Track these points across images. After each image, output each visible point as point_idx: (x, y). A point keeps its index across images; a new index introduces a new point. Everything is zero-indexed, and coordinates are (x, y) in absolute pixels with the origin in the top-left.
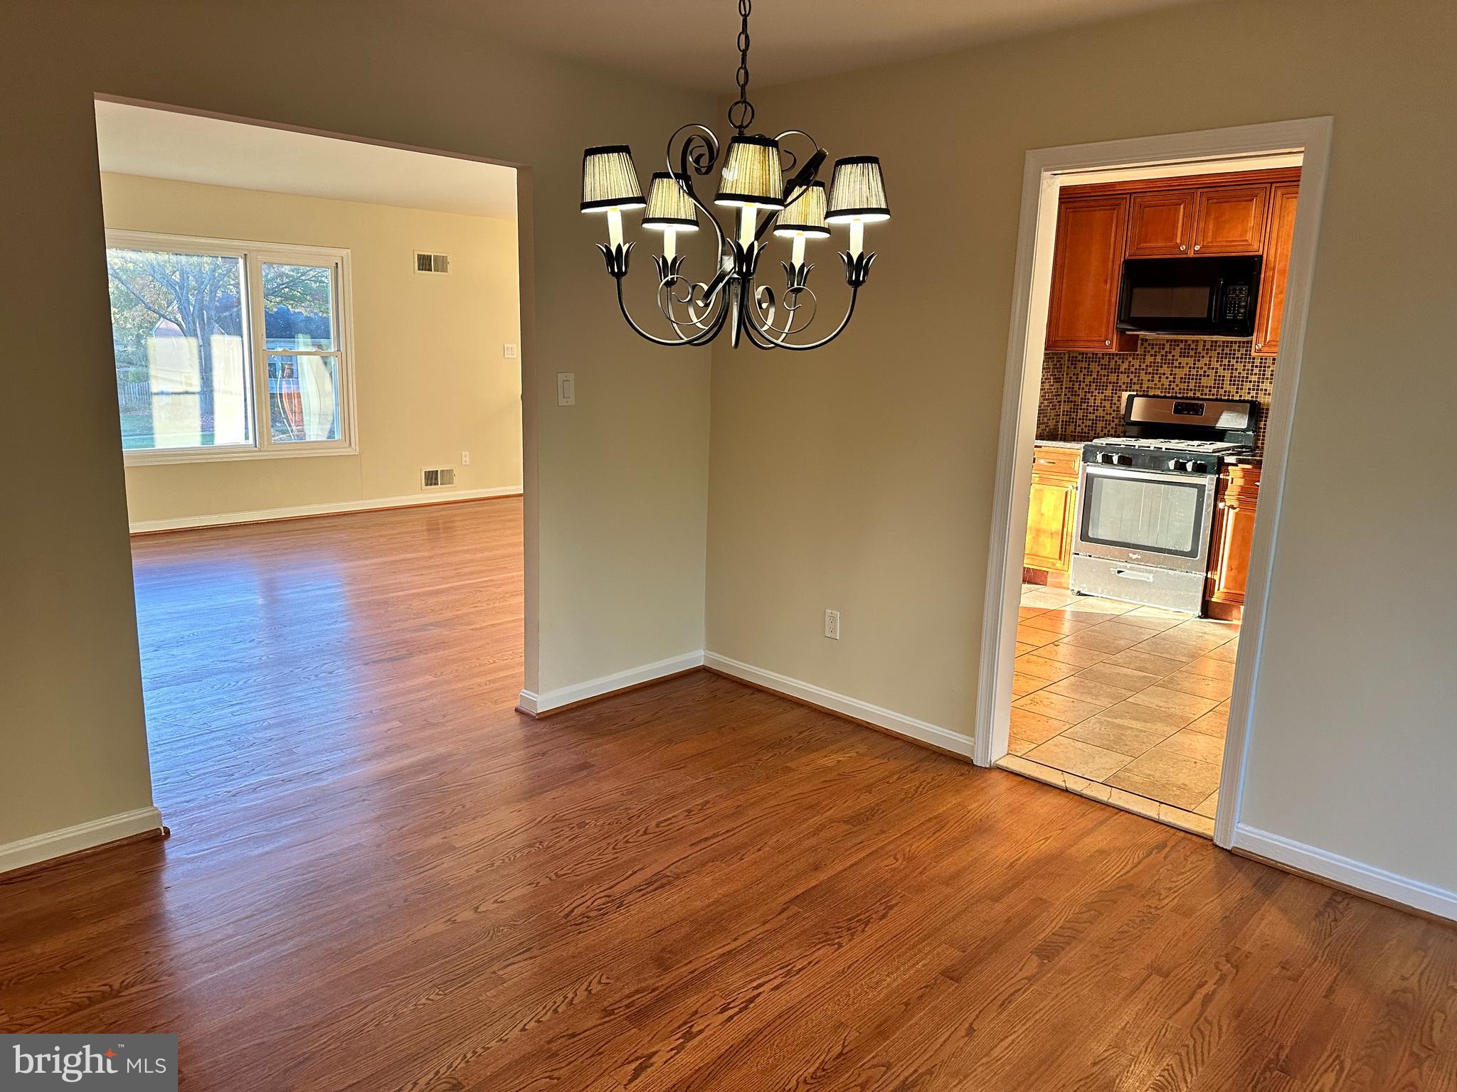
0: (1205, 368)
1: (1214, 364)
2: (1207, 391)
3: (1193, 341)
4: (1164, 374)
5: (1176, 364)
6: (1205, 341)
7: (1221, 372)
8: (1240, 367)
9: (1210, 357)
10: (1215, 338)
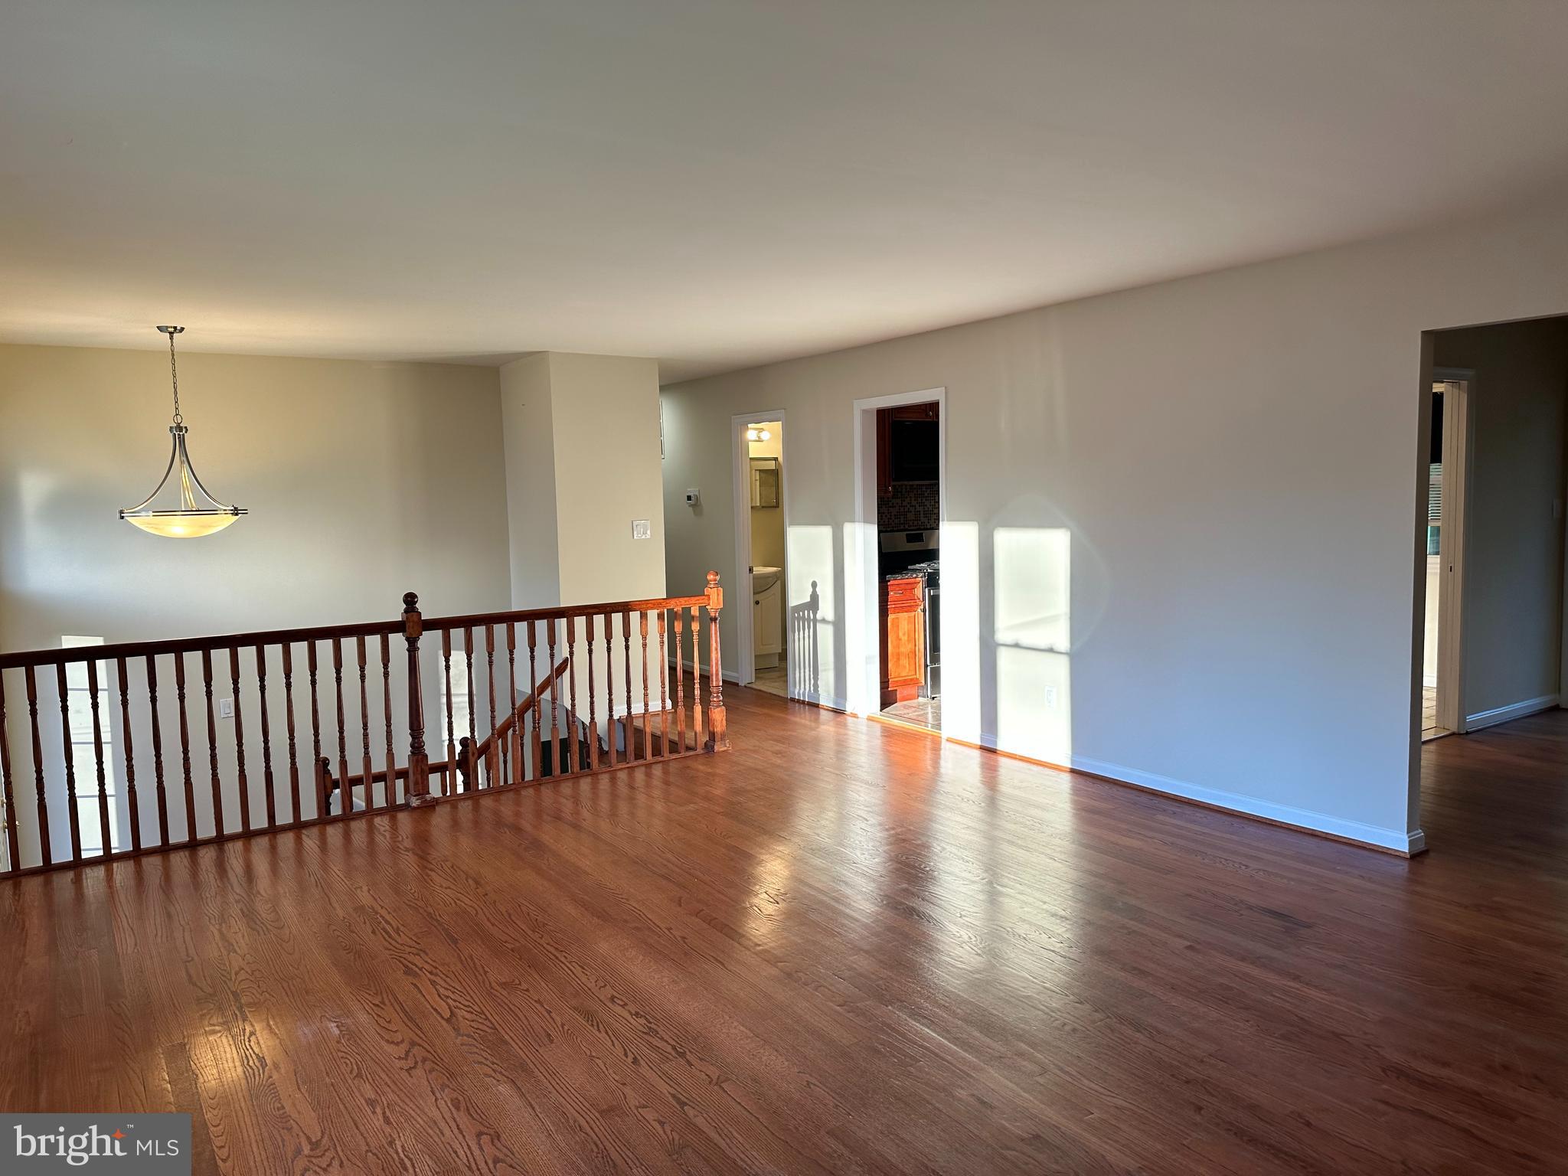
0: (908, 506)
1: (914, 503)
2: (911, 523)
3: (899, 486)
4: (884, 513)
5: (891, 504)
6: (906, 486)
7: (918, 508)
8: (927, 503)
9: (911, 497)
10: (911, 483)
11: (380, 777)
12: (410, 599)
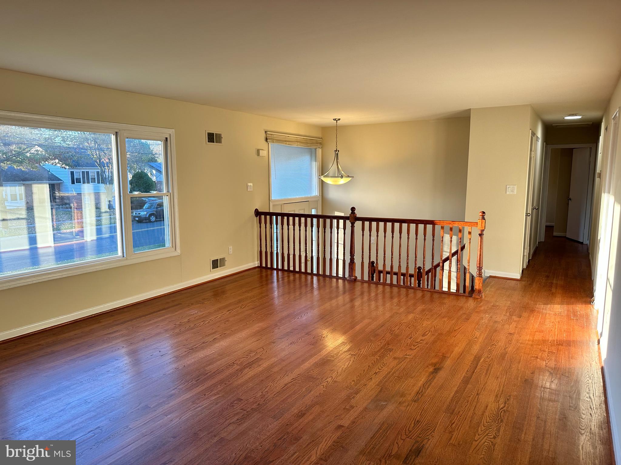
11: (396, 274)
12: (353, 209)
